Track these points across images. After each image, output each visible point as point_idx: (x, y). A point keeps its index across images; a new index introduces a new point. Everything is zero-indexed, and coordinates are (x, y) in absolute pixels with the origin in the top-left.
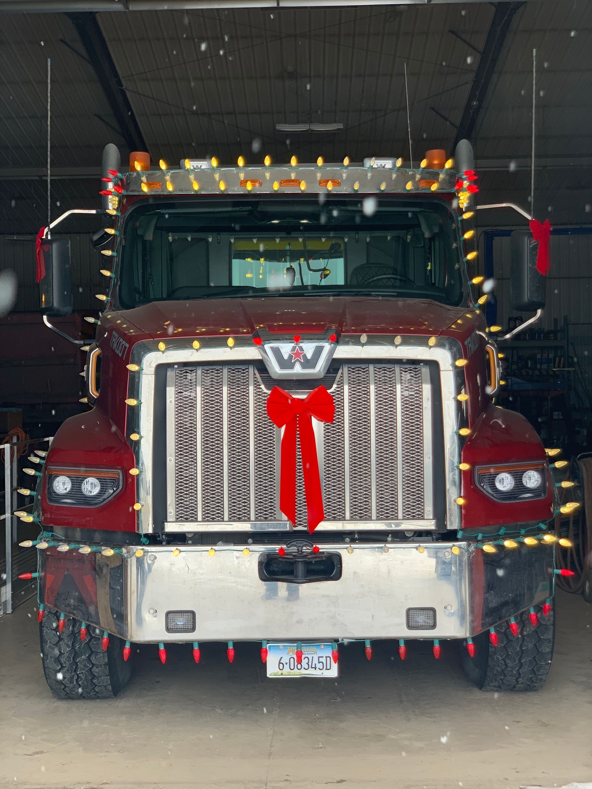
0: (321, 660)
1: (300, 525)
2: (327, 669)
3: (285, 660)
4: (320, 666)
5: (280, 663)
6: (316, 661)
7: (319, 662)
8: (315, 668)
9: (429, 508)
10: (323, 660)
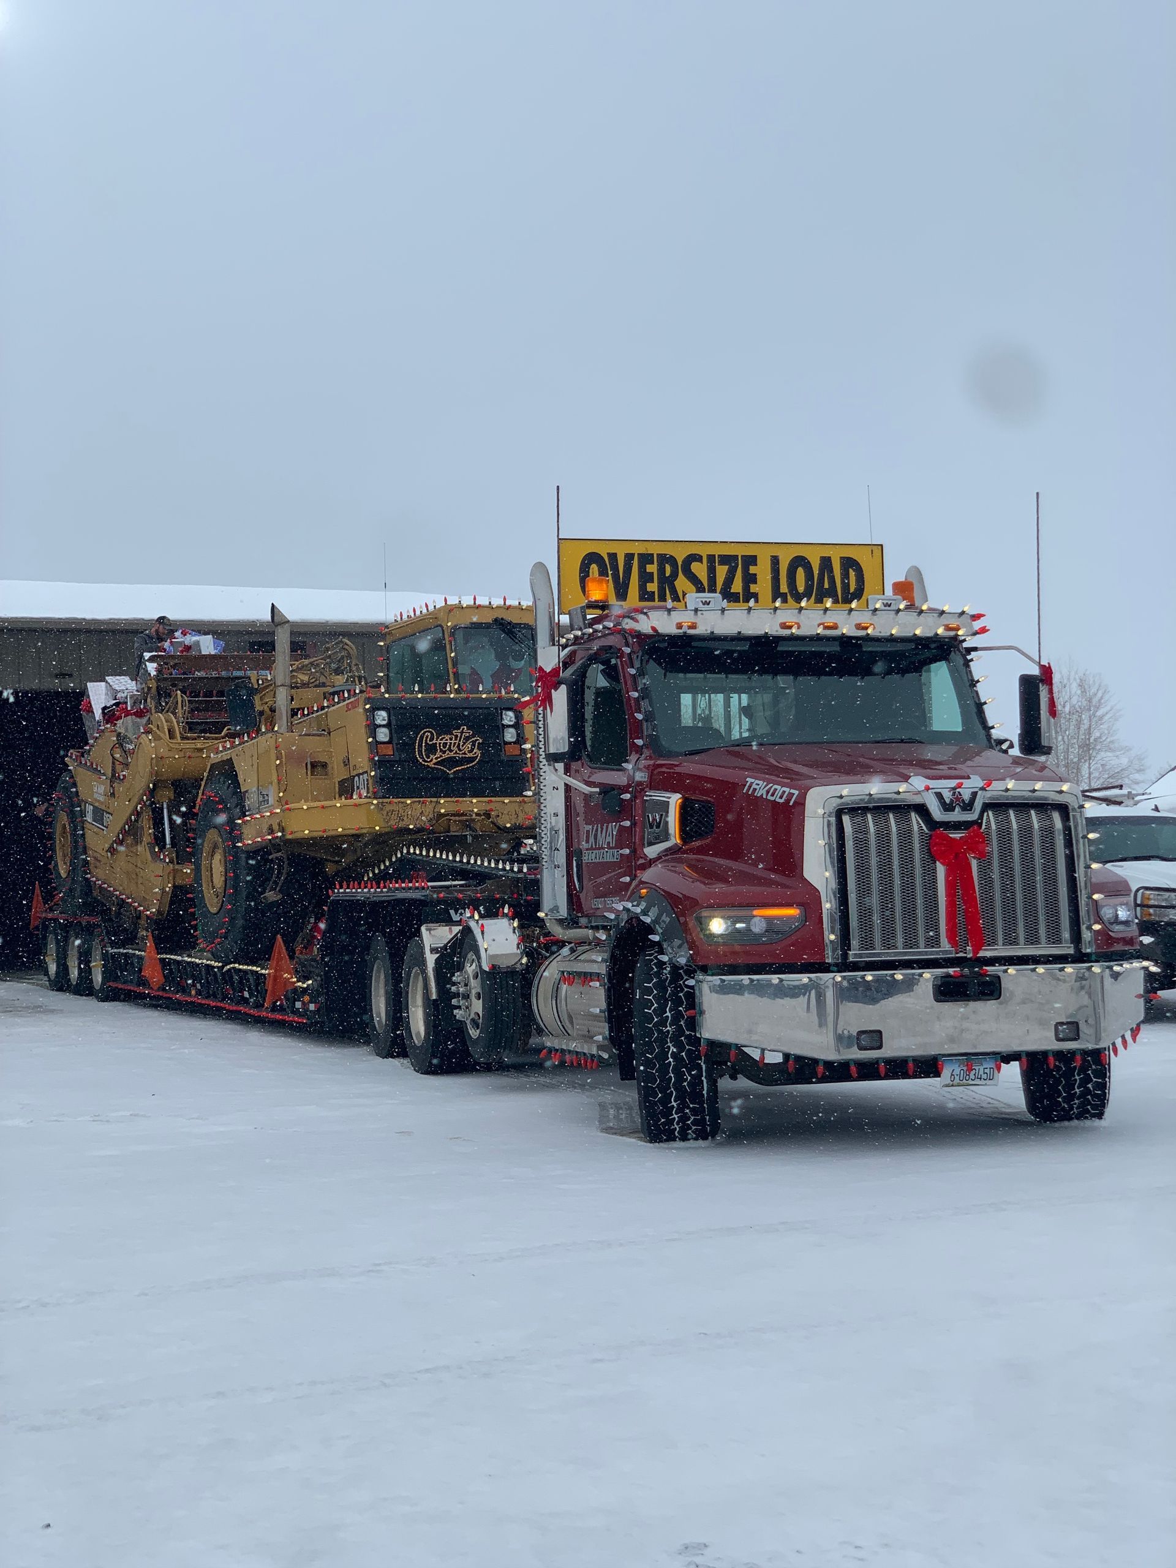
0: (986, 1071)
1: (961, 951)
2: (990, 1079)
3: (957, 1071)
4: (984, 1076)
5: (952, 1075)
6: (981, 1072)
7: (984, 1073)
8: (981, 1078)
9: (1066, 935)
10: (987, 1071)
